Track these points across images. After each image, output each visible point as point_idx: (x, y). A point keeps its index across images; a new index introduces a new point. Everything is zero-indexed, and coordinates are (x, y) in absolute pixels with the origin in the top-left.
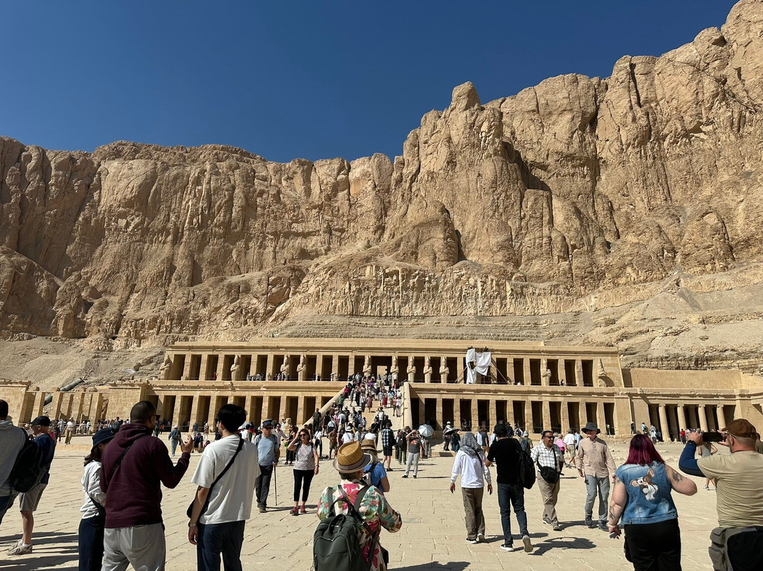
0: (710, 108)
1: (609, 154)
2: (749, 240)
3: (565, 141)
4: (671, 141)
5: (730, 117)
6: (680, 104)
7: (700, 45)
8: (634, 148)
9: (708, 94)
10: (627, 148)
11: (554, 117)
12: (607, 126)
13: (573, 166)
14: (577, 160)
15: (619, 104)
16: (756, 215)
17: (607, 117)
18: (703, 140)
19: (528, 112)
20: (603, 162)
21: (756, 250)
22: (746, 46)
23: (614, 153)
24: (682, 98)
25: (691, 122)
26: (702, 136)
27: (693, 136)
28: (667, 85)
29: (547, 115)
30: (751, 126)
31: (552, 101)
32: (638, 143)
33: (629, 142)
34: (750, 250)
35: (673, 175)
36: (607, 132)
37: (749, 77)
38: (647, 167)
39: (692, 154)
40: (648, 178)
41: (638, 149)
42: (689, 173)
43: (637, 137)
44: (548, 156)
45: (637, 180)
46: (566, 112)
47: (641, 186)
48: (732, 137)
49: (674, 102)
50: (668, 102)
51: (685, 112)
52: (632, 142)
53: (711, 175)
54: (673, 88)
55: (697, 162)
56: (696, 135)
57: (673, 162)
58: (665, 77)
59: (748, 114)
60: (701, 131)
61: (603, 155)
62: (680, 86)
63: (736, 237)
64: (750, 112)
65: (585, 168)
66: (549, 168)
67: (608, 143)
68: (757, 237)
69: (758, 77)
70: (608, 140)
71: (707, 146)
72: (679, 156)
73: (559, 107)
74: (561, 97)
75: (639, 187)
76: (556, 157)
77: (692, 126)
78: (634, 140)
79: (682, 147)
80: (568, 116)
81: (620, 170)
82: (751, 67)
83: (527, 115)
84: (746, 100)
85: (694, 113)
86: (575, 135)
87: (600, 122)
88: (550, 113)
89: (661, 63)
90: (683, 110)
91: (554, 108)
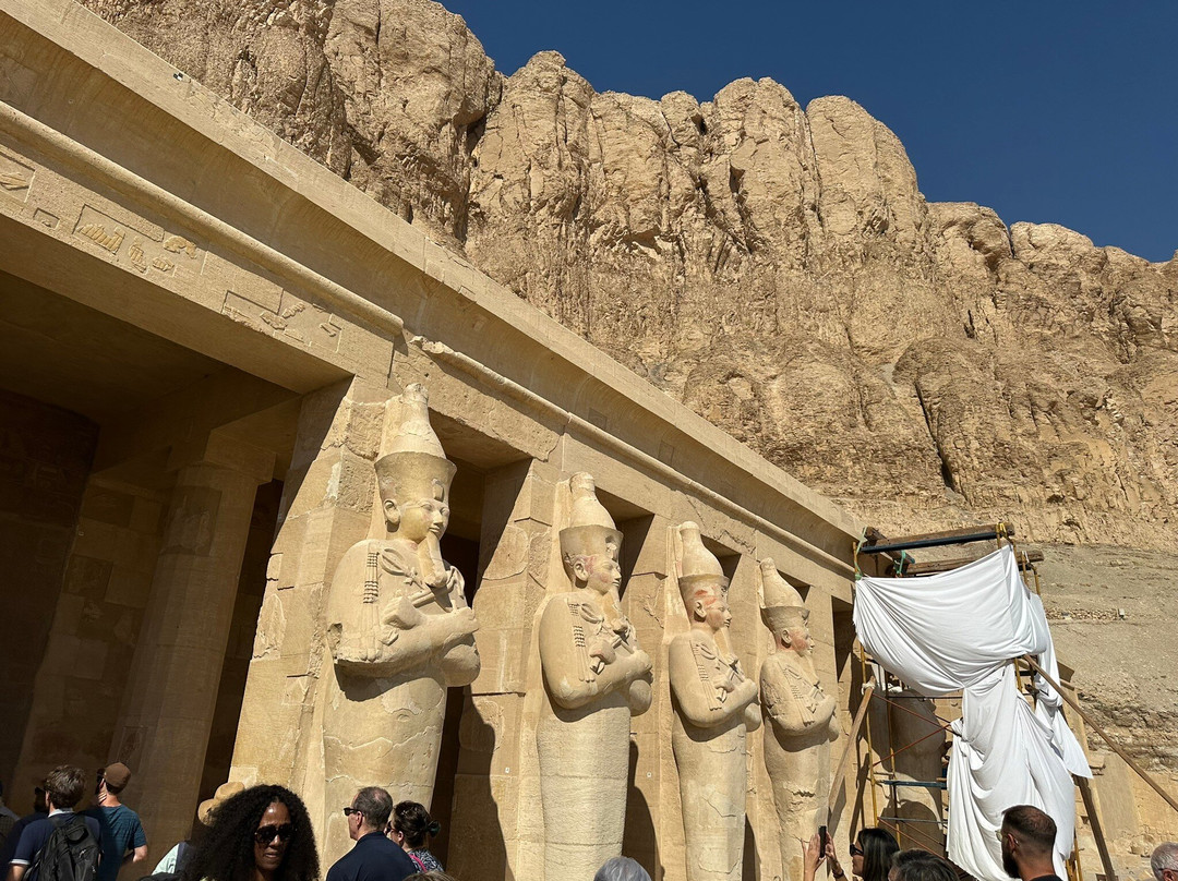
0: (679, 213)
1: (496, 203)
2: (801, 449)
3: (426, 127)
4: (605, 238)
5: (710, 241)
6: (629, 184)
7: (671, 109)
8: (551, 214)
9: (678, 190)
10: (537, 209)
11: (410, 71)
12: (505, 149)
13: (428, 187)
14: (439, 179)
15: (536, 123)
16: (817, 408)
17: (509, 134)
18: (653, 262)
19: (357, 25)
20: (476, 215)
21: (812, 471)
22: (758, 143)
23: (512, 205)
24: (633, 176)
25: (642, 222)
26: (652, 253)
27: (636, 247)
28: (610, 141)
29: (397, 56)
30: (736, 270)
31: (417, 38)
32: (562, 209)
33: (544, 198)
34: (800, 468)
35: (597, 296)
36: (503, 160)
37: (755, 190)
38: (566, 260)
39: (631, 276)
40: (565, 281)
41: (557, 221)
42: (625, 304)
43: (563, 197)
44: (382, 134)
45: (547, 276)
46: (437, 75)
47: (552, 289)
48: (708, 276)
49: (618, 176)
50: (606, 171)
51: (636, 201)
52: (552, 201)
53: (662, 323)
54: (621, 151)
55: (638, 292)
56: (642, 248)
57: (600, 275)
58: (608, 127)
59: (734, 250)
60: (653, 245)
61: (483, 201)
62: (634, 155)
63: (775, 438)
64: (739, 248)
65: (448, 205)
66: (379, 161)
67: (499, 182)
68: (818, 448)
69: (770, 198)
70: (499, 177)
71: (659, 273)
72: (611, 270)
73: (428, 56)
74: (436, 42)
75: (547, 291)
76: (399, 147)
77: (642, 229)
78: (557, 199)
79: (620, 256)
80: (442, 87)
81: (517, 241)
82: (762, 177)
83: (351, 30)
84: (738, 226)
85: (652, 208)
86: (445, 129)
87: (490, 137)
88: (405, 57)
89: (602, 103)
90: (632, 196)
91: (415, 52)
